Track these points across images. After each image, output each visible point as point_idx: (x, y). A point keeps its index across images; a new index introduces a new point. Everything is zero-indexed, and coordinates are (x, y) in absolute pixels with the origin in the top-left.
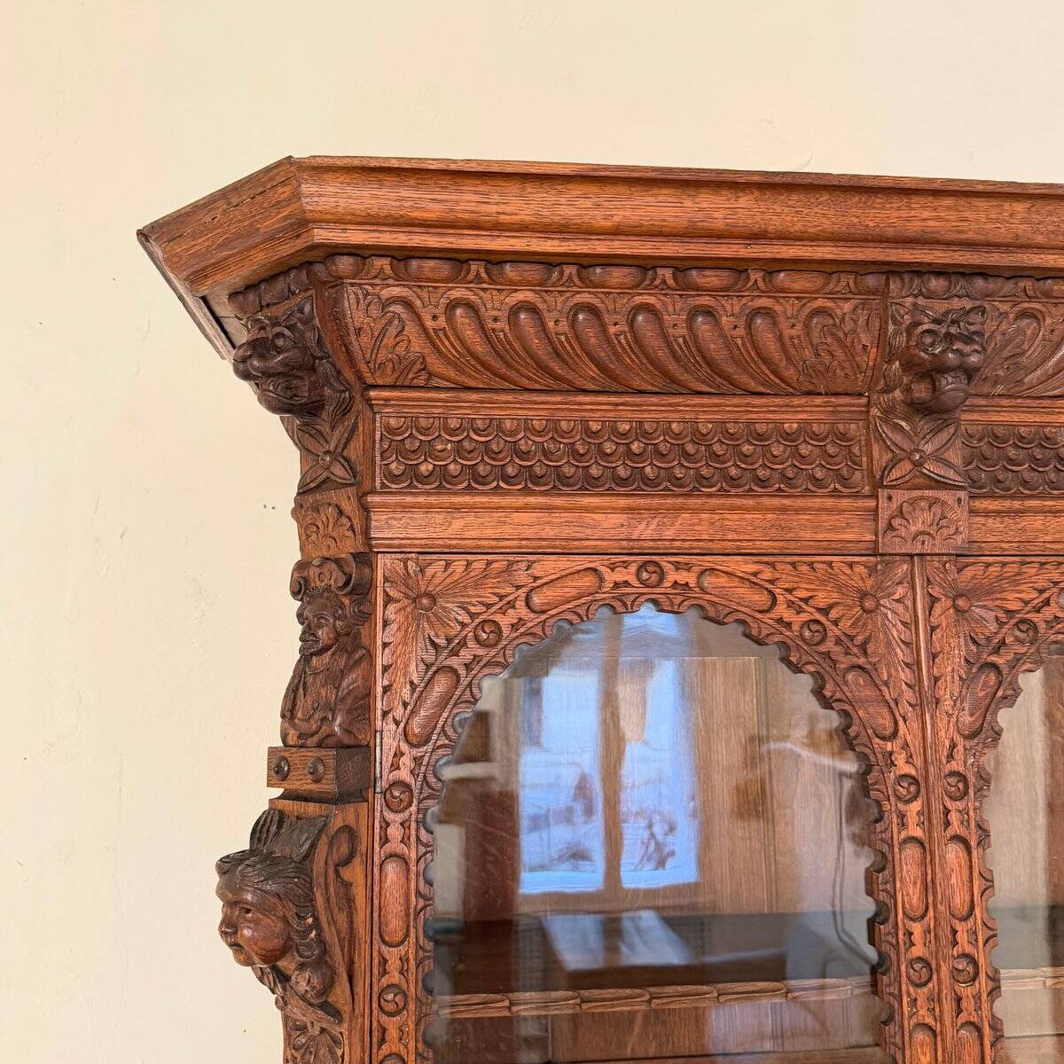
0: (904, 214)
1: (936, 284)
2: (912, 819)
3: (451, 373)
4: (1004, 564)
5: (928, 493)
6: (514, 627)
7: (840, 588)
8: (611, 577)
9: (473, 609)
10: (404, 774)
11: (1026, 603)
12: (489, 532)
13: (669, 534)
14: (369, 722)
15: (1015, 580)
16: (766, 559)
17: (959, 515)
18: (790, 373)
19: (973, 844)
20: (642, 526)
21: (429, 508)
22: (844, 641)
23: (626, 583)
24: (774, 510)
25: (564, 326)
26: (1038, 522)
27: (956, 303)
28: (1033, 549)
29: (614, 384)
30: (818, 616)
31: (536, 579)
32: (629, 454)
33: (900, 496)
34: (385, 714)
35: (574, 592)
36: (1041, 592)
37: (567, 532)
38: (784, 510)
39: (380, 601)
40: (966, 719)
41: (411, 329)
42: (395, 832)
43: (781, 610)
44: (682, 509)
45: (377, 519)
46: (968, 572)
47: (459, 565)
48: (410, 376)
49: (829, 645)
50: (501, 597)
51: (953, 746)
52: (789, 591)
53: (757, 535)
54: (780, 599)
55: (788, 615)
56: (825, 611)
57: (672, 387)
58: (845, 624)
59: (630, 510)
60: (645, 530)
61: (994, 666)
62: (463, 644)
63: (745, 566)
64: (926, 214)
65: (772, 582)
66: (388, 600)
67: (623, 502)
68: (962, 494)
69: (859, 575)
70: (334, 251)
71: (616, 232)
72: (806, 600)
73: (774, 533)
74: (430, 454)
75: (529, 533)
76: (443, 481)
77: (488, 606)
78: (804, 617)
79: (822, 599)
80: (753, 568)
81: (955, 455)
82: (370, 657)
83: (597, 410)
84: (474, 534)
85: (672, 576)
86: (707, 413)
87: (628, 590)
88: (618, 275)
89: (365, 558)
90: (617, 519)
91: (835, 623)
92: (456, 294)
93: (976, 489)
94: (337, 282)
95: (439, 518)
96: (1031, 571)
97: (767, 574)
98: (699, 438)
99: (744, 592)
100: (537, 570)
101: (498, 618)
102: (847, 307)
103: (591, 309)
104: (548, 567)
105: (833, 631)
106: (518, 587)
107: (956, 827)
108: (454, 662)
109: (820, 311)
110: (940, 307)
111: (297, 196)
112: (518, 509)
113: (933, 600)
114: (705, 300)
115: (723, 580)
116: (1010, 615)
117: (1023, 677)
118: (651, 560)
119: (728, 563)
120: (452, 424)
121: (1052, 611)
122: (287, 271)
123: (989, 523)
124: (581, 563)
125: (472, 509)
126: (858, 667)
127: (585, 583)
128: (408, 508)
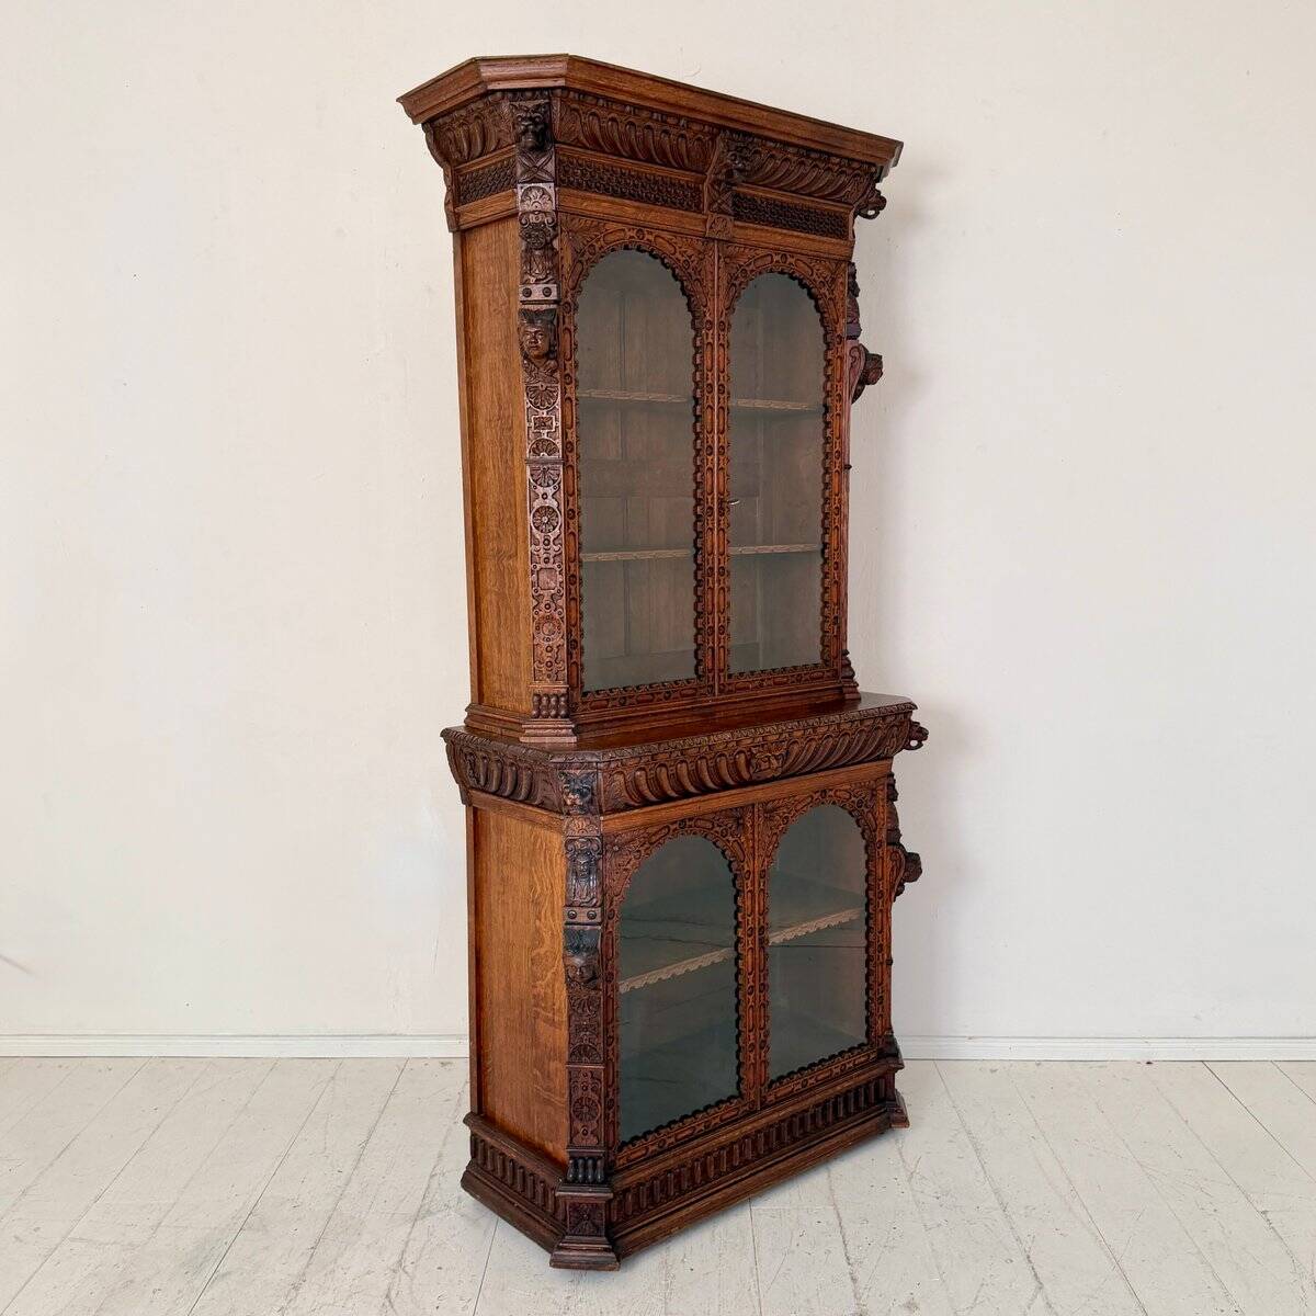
2: (710, 336)
3: (584, 141)
4: (740, 247)
5: (723, 216)
6: (600, 248)
7: (694, 249)
8: (629, 234)
9: (587, 239)
10: (569, 299)
11: (745, 263)
12: (593, 209)
13: (648, 219)
15: (742, 254)
16: (675, 234)
17: (730, 225)
18: (686, 161)
19: (726, 347)
21: (576, 196)
22: (694, 269)
23: (633, 237)
24: (679, 215)
28: (749, 243)
29: (633, 156)
30: (688, 259)
31: (606, 230)
32: (635, 185)
33: (715, 216)
34: (562, 276)
35: (618, 238)
36: (749, 259)
37: (618, 213)
38: (682, 215)
39: (560, 231)
40: (727, 303)
41: (578, 121)
42: (567, 320)
43: (677, 254)
46: (731, 249)
47: (583, 221)
49: (690, 270)
50: (596, 236)
51: (722, 312)
52: (680, 247)
53: (674, 224)
54: (677, 250)
55: (680, 257)
56: (690, 257)
57: (650, 160)
58: (695, 263)
59: (638, 208)
60: (641, 216)
61: (734, 285)
62: (585, 253)
63: (668, 236)
65: (675, 243)
67: (637, 204)
68: (733, 218)
69: (699, 246)
71: (655, 100)
72: (685, 252)
73: (677, 224)
74: (574, 174)
75: (607, 211)
76: (579, 187)
77: (592, 239)
78: (684, 258)
80: (671, 237)
83: (627, 165)
84: (589, 208)
85: (647, 236)
86: (660, 171)
87: (633, 240)
88: (645, 114)
91: (692, 262)
92: (593, 110)
93: (738, 217)
95: (579, 200)
96: (747, 251)
97: (674, 240)
98: (656, 182)
99: (667, 245)
100: (607, 227)
101: (595, 244)
104: (611, 226)
105: (692, 265)
106: (601, 233)
107: (722, 341)
108: (582, 259)
109: (699, 138)
112: (605, 201)
113: (719, 258)
114: (667, 128)
115: (661, 240)
116: (741, 266)
117: (742, 292)
118: (640, 229)
119: (665, 234)
120: (580, 162)
121: (751, 267)
122: (533, 90)
123: (738, 231)
124: (620, 226)
125: (590, 199)
126: (697, 279)
127: (622, 234)
128: (570, 195)
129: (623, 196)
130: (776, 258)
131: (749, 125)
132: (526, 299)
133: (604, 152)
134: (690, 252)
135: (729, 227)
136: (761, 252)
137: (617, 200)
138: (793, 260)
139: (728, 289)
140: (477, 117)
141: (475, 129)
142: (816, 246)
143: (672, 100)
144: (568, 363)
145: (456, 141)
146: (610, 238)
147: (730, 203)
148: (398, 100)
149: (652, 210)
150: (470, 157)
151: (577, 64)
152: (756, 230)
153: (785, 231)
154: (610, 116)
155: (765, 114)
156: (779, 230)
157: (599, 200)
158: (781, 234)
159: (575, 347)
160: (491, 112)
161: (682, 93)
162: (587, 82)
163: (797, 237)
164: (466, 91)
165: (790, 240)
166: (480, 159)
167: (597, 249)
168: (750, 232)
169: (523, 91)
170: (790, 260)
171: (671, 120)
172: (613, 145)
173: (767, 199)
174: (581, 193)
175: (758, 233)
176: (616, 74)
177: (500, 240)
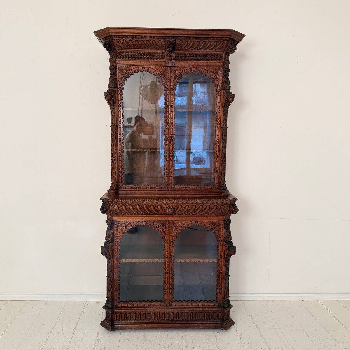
1: (171, 38)
2: (168, 92)
3: (124, 47)
4: (179, 67)
5: (171, 60)
6: (130, 73)
7: (162, 70)
8: (140, 68)
9: (126, 71)
10: (120, 86)
12: (128, 63)
13: (145, 64)
14: (117, 81)
15: (180, 69)
19: (173, 95)
21: (121, 60)
24: (156, 61)
25: (134, 42)
26: (182, 63)
27: (173, 40)
29: (140, 48)
32: (142, 55)
33: (168, 60)
36: (182, 70)
37: (135, 63)
38: (157, 61)
40: (174, 83)
41: (120, 42)
42: (119, 91)
43: (156, 72)
44: (146, 61)
45: (117, 61)
46: (175, 68)
47: (125, 66)
48: (120, 47)
49: (161, 76)
50: (129, 70)
51: (172, 86)
53: (154, 64)
55: (157, 72)
56: (161, 72)
57: (145, 48)
58: (163, 73)
60: (143, 63)
61: (177, 78)
62: (125, 74)
63: (153, 67)
65: (156, 69)
66: (118, 70)
68: (174, 60)
69: (164, 69)
70: (112, 35)
73: (156, 64)
74: (122, 55)
75: (132, 63)
76: (123, 58)
78: (159, 73)
79: (160, 71)
81: (174, 56)
82: (117, 75)
83: (138, 50)
84: (126, 63)
85: (146, 68)
86: (149, 51)
88: (139, 37)
89: (116, 65)
90: (140, 62)
92: (124, 39)
93: (178, 59)
94: (113, 38)
95: (123, 62)
96: (182, 68)
97: (155, 68)
98: (149, 54)
99: (153, 70)
100: (132, 67)
102: (162, 40)
103: (137, 40)
104: (134, 67)
105: (161, 74)
106: (131, 69)
107: (172, 93)
108: (124, 76)
109: (160, 40)
110: (171, 40)
111: (109, 31)
112: (130, 61)
113: (171, 71)
114: (148, 40)
115: (151, 69)
116: (179, 73)
118: (143, 66)
119: (151, 67)
121: (183, 72)
123: (177, 63)
124: (137, 66)
125: (126, 61)
126: (164, 78)
127: (137, 68)
128: (120, 60)
129: (138, 58)
130: (193, 69)
135: (173, 63)
136: (187, 68)
137: (135, 60)
138: (200, 69)
139: (175, 79)
142: (208, 64)
144: (120, 102)
146: (134, 70)
158: (194, 62)
159: (122, 98)
163: (200, 62)
165: (197, 63)
170: (198, 69)
174: (123, 60)
175: (185, 63)
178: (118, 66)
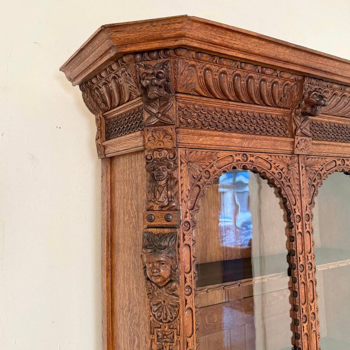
0: (317, 61)
1: (314, 81)
2: (300, 227)
3: (200, 90)
4: (315, 158)
5: (305, 138)
6: (214, 173)
7: (284, 163)
8: (236, 158)
9: (203, 167)
10: (188, 219)
11: (319, 169)
12: (209, 143)
13: (250, 145)
15: (317, 163)
16: (269, 154)
17: (310, 144)
18: (277, 101)
19: (311, 233)
20: (245, 143)
21: (193, 134)
22: (286, 178)
23: (239, 160)
25: (232, 80)
28: (321, 154)
30: (280, 171)
31: (218, 158)
32: (239, 121)
33: (299, 138)
34: (182, 200)
35: (227, 163)
36: (322, 166)
37: (227, 144)
38: (275, 140)
39: (179, 163)
40: (309, 199)
41: (194, 75)
42: (186, 237)
43: (273, 169)
45: (180, 136)
46: (309, 160)
47: (199, 153)
48: (189, 90)
49: (283, 180)
50: (210, 163)
51: (307, 207)
52: (275, 164)
53: (270, 147)
54: (273, 166)
55: (274, 171)
57: (251, 101)
58: (285, 173)
59: (242, 138)
60: (245, 144)
61: (313, 185)
62: (201, 178)
63: (265, 156)
64: (321, 62)
65: (271, 161)
66: (181, 163)
67: (242, 135)
68: (311, 139)
69: (288, 160)
72: (278, 166)
74: (191, 116)
75: (218, 143)
76: (194, 125)
77: (207, 166)
78: (278, 171)
79: (281, 167)
80: (267, 157)
82: (178, 182)
83: (234, 106)
84: (205, 143)
85: (250, 159)
87: (240, 162)
90: (239, 141)
91: (284, 173)
92: (208, 66)
93: (313, 137)
95: (196, 137)
96: (320, 160)
97: (270, 159)
99: (265, 163)
100: (218, 155)
101: (209, 170)
102: (293, 84)
103: (239, 76)
104: (222, 154)
105: (284, 175)
106: (214, 160)
107: (308, 229)
108: (199, 183)
109: (287, 84)
112: (216, 136)
113: (302, 167)
114: (264, 77)
115: (260, 160)
116: (317, 171)
117: (319, 188)
118: (245, 153)
119: (263, 156)
120: (196, 107)
121: (324, 171)
122: (158, 50)
123: (314, 147)
124: (229, 154)
125: (205, 135)
126: (288, 185)
127: (231, 159)
128: (188, 134)
129: (230, 130)
130: (338, 162)
131: (325, 72)
132: (150, 224)
133: (216, 98)
134: (281, 166)
135: (308, 145)
136: (329, 160)
137: (227, 134)
139: (309, 189)
140: (114, 78)
141: (113, 85)
143: (272, 55)
145: (102, 96)
146: (222, 163)
147: (308, 128)
148: (61, 70)
149: (253, 139)
150: (112, 108)
151: (195, 24)
152: (326, 145)
153: (344, 144)
154: (221, 70)
155: (337, 64)
156: (340, 144)
157: (212, 135)
158: (340, 146)
160: (123, 72)
161: (280, 49)
162: (202, 41)
164: (101, 56)
166: (119, 108)
167: (211, 174)
168: (322, 147)
169: (150, 52)
170: (347, 162)
171: (269, 72)
172: (223, 92)
173: (330, 123)
174: (196, 131)
175: (327, 147)
176: (229, 33)
177: (132, 167)
178: (180, 152)
